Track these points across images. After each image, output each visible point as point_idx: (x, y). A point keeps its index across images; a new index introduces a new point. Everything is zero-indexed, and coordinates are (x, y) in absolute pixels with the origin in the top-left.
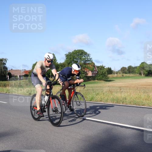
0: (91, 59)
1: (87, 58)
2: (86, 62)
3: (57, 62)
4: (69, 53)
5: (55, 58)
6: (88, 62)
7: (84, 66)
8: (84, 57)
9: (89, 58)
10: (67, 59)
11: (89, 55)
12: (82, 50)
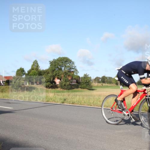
0: (75, 67)
1: (72, 66)
2: (70, 70)
3: (39, 69)
4: (53, 60)
5: (38, 64)
6: (73, 70)
7: (69, 73)
8: (68, 65)
9: (73, 65)
10: (51, 66)
11: (73, 63)
12: (67, 58)
